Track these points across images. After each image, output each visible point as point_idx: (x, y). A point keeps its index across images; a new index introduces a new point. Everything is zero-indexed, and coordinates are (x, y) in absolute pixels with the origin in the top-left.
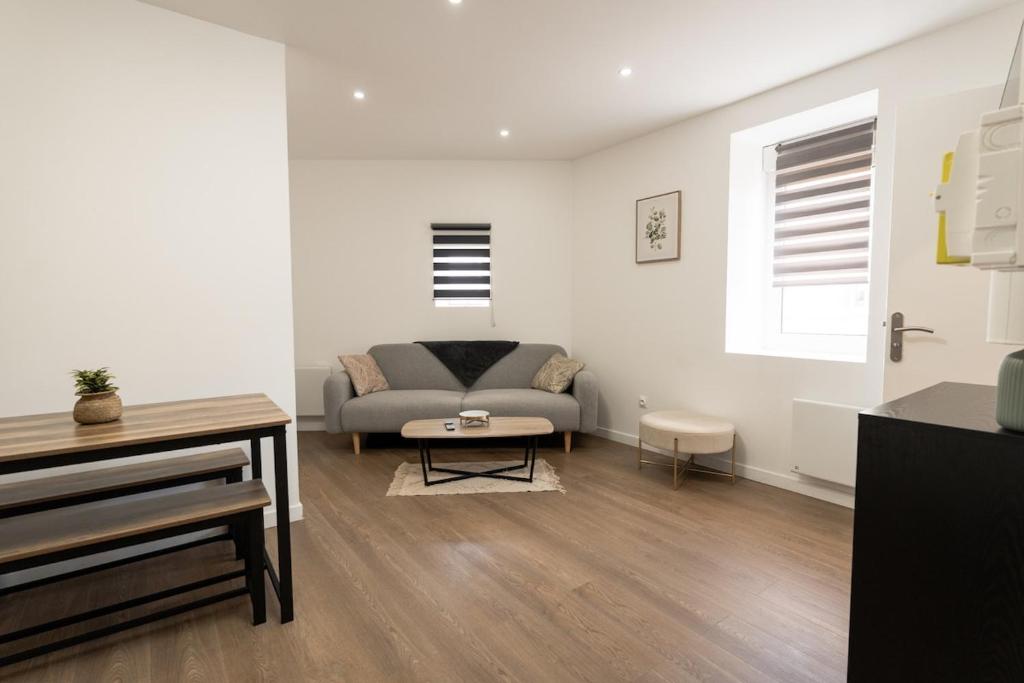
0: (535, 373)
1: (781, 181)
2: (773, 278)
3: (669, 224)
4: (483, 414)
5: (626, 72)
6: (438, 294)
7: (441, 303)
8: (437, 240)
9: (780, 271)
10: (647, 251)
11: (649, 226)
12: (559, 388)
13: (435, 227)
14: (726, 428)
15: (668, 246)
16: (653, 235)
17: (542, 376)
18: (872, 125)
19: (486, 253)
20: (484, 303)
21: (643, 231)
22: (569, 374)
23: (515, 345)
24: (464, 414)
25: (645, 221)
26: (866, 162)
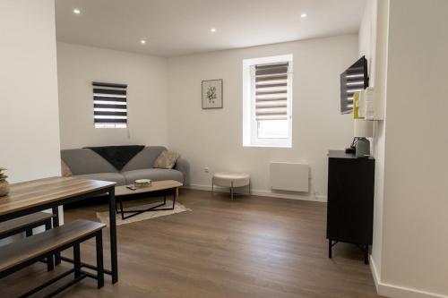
0: (155, 160)
1: (258, 80)
2: (256, 117)
3: (218, 93)
4: (148, 181)
5: (213, 30)
6: (97, 121)
7: (98, 126)
8: (95, 91)
9: (258, 114)
10: (208, 103)
11: (208, 93)
12: (170, 167)
13: (95, 84)
14: (247, 176)
15: (217, 102)
16: (211, 97)
17: (160, 161)
18: (287, 64)
19: (124, 100)
20: (123, 126)
21: (205, 95)
22: (174, 159)
23: (143, 147)
24: (138, 181)
25: (206, 90)
26: (285, 77)
